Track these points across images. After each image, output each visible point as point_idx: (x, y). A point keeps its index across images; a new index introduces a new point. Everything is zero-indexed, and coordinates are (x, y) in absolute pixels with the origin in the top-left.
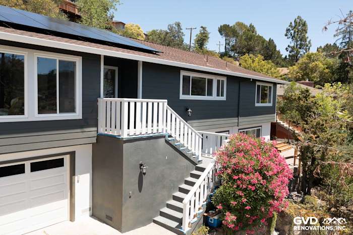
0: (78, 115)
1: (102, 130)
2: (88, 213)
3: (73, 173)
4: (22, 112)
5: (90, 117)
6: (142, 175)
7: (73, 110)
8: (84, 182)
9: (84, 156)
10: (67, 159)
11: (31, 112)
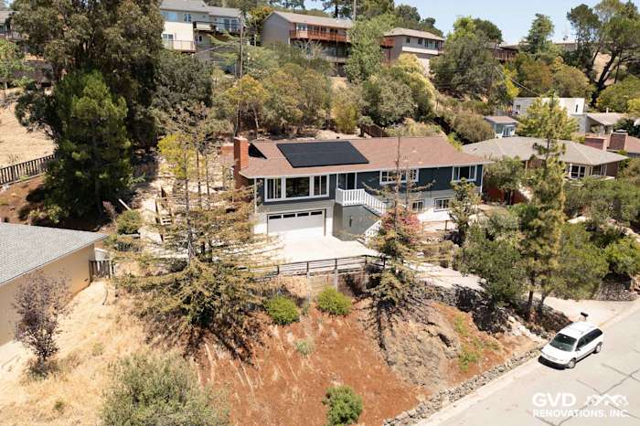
0: (327, 195)
1: (337, 201)
2: (331, 235)
3: (325, 217)
4: (308, 195)
5: (332, 196)
6: (351, 220)
7: (325, 193)
8: (330, 221)
9: (330, 211)
10: (323, 212)
11: (312, 195)
